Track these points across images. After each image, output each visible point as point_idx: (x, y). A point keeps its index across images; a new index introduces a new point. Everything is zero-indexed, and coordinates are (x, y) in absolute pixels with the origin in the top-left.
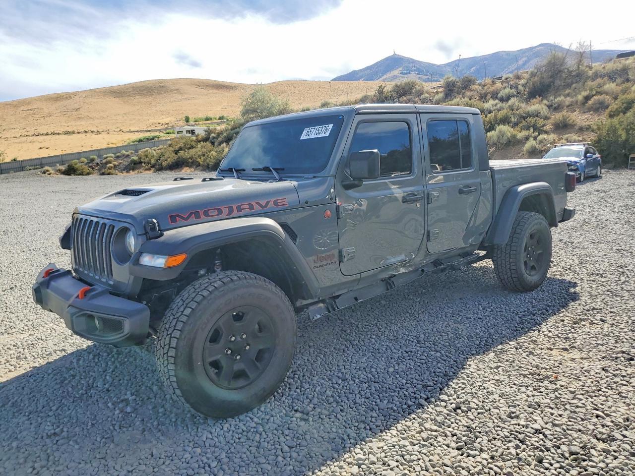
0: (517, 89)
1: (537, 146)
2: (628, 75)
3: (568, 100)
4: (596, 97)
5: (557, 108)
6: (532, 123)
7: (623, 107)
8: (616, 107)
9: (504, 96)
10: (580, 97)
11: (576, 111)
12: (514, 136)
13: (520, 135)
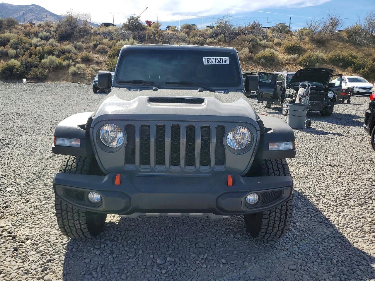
0: (51, 33)
1: (77, 71)
2: (112, 36)
3: (84, 45)
4: (100, 46)
5: (80, 49)
6: (69, 57)
7: (116, 53)
8: (112, 52)
9: (43, 36)
10: (92, 45)
11: (91, 52)
12: (60, 64)
13: (65, 63)
